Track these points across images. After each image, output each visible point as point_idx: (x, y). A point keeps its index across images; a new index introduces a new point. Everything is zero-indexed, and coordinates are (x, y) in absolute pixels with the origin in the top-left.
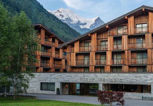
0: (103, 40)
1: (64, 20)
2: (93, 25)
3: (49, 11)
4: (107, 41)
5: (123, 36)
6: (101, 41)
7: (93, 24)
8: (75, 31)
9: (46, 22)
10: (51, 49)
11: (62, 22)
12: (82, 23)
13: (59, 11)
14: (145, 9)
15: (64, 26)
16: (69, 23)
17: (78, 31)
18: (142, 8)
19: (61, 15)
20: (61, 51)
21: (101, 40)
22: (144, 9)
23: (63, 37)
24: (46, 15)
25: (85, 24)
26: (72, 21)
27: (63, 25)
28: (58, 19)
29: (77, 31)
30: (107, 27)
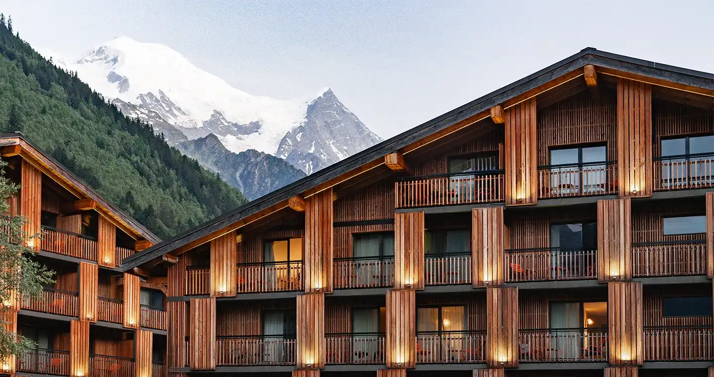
0: (369, 229)
1: (134, 107)
2: (299, 137)
3: (46, 54)
4: (391, 234)
5: (475, 213)
6: (358, 237)
7: (295, 131)
8: (196, 166)
9: (27, 114)
10: (74, 275)
11: (118, 115)
12: (236, 125)
13: (100, 51)
14: (595, 67)
15: (132, 139)
16: (159, 125)
17: (215, 170)
18: (581, 63)
19: (113, 77)
20: (131, 284)
21: (357, 229)
22: (590, 67)
23: (127, 202)
24: (32, 77)
25: (255, 127)
26: (179, 109)
27: (127, 134)
28: (97, 99)
29: (208, 165)
30: (392, 160)
